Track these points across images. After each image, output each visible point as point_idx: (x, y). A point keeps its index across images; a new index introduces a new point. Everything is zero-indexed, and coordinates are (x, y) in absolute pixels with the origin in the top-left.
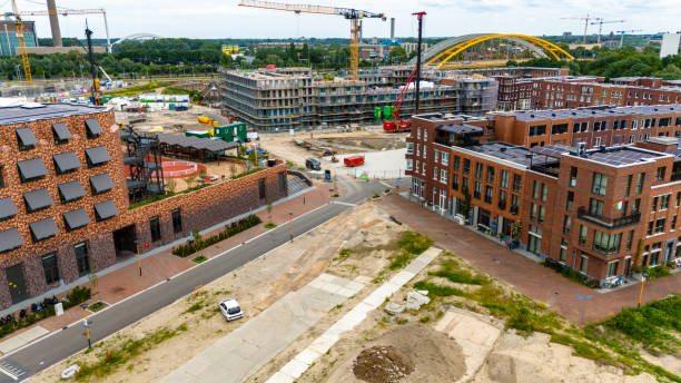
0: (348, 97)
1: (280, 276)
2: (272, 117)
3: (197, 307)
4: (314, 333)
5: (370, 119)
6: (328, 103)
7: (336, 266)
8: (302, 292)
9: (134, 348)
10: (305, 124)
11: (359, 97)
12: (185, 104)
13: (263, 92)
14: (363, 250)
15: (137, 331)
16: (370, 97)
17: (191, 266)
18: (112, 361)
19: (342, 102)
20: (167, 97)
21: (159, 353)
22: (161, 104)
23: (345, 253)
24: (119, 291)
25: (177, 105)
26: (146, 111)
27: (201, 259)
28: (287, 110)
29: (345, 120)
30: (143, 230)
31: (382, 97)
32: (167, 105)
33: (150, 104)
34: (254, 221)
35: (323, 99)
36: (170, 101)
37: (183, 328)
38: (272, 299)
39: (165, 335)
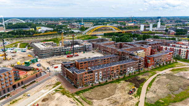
0: (60, 50)
1: (37, 90)
2: (44, 55)
3: (24, 95)
4: (39, 97)
5: (65, 54)
6: (56, 52)
7: (45, 88)
8: (39, 92)
9: (16, 101)
10: (51, 56)
11: (63, 50)
12: (25, 50)
13: (41, 51)
14: (50, 85)
15: (17, 99)
16: (65, 50)
17: (24, 90)
18: (14, 102)
19: (59, 51)
20: (21, 49)
21: (19, 101)
22: (19, 51)
23: (47, 86)
24: (14, 94)
25: (23, 51)
26: (16, 53)
27: (26, 88)
28: (47, 54)
29: (60, 55)
30: (17, 85)
31: (68, 49)
32: (21, 51)
33: (17, 51)
34: (35, 81)
35: (55, 51)
36: (22, 50)
37: (22, 98)
38: (35, 93)
39: (20, 99)
